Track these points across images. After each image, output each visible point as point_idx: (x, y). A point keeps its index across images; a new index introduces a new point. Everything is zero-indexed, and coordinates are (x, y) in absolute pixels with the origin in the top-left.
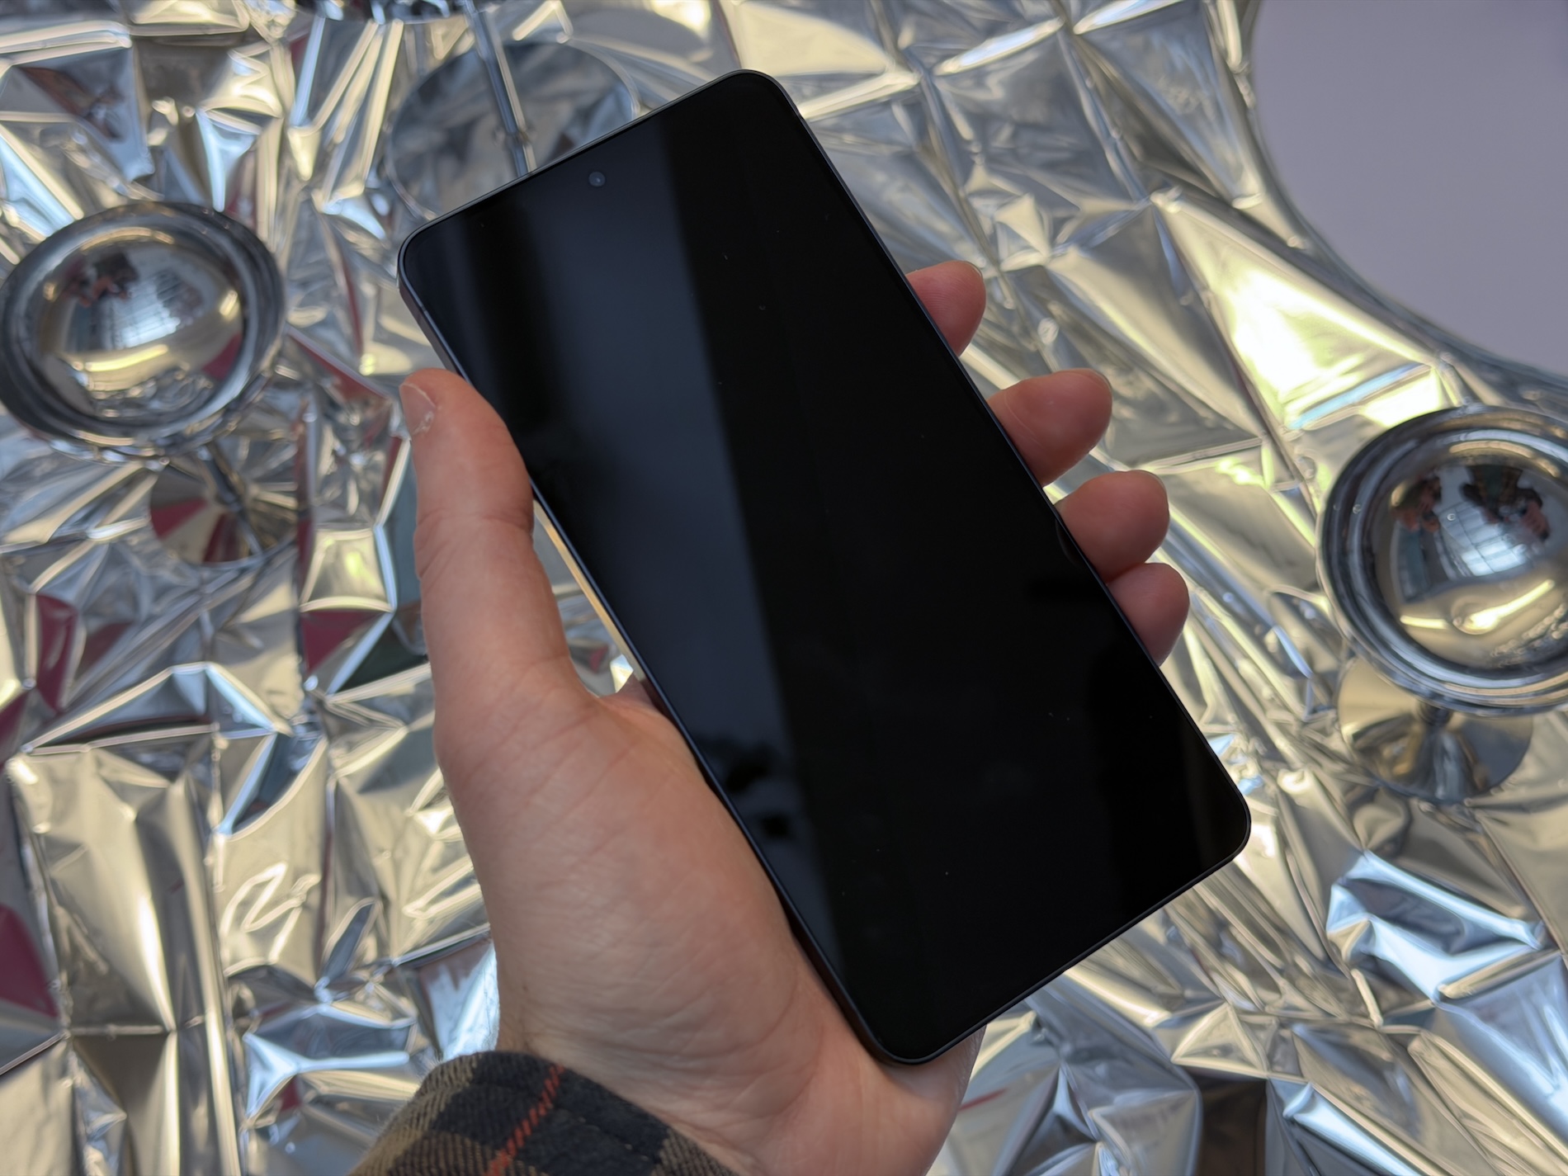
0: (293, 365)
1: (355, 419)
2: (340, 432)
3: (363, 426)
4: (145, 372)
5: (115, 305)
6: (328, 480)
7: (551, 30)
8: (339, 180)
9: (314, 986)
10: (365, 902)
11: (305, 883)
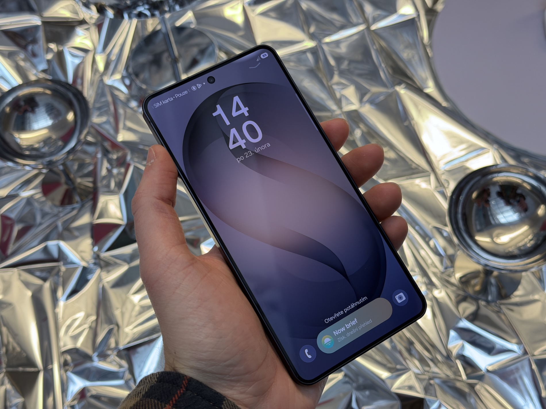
0: (94, 137)
1: (115, 157)
2: (110, 161)
3: (118, 159)
4: (41, 138)
5: (30, 115)
6: (104, 178)
7: (188, 23)
8: (113, 73)
9: (92, 356)
10: (111, 327)
11: (91, 319)
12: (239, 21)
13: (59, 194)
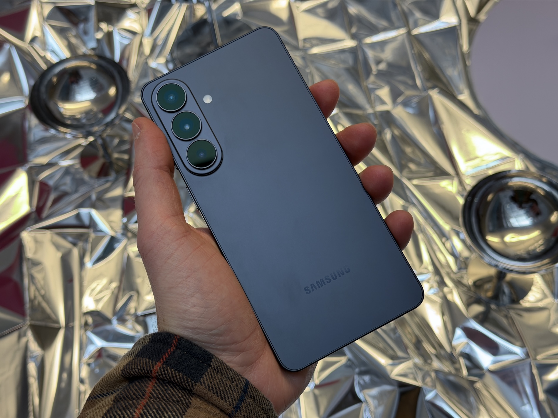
4: (83, 110)
7: (235, 14)
8: (158, 56)
9: (111, 319)
10: (132, 293)
11: (114, 285)
12: (284, 16)
13: (96, 166)
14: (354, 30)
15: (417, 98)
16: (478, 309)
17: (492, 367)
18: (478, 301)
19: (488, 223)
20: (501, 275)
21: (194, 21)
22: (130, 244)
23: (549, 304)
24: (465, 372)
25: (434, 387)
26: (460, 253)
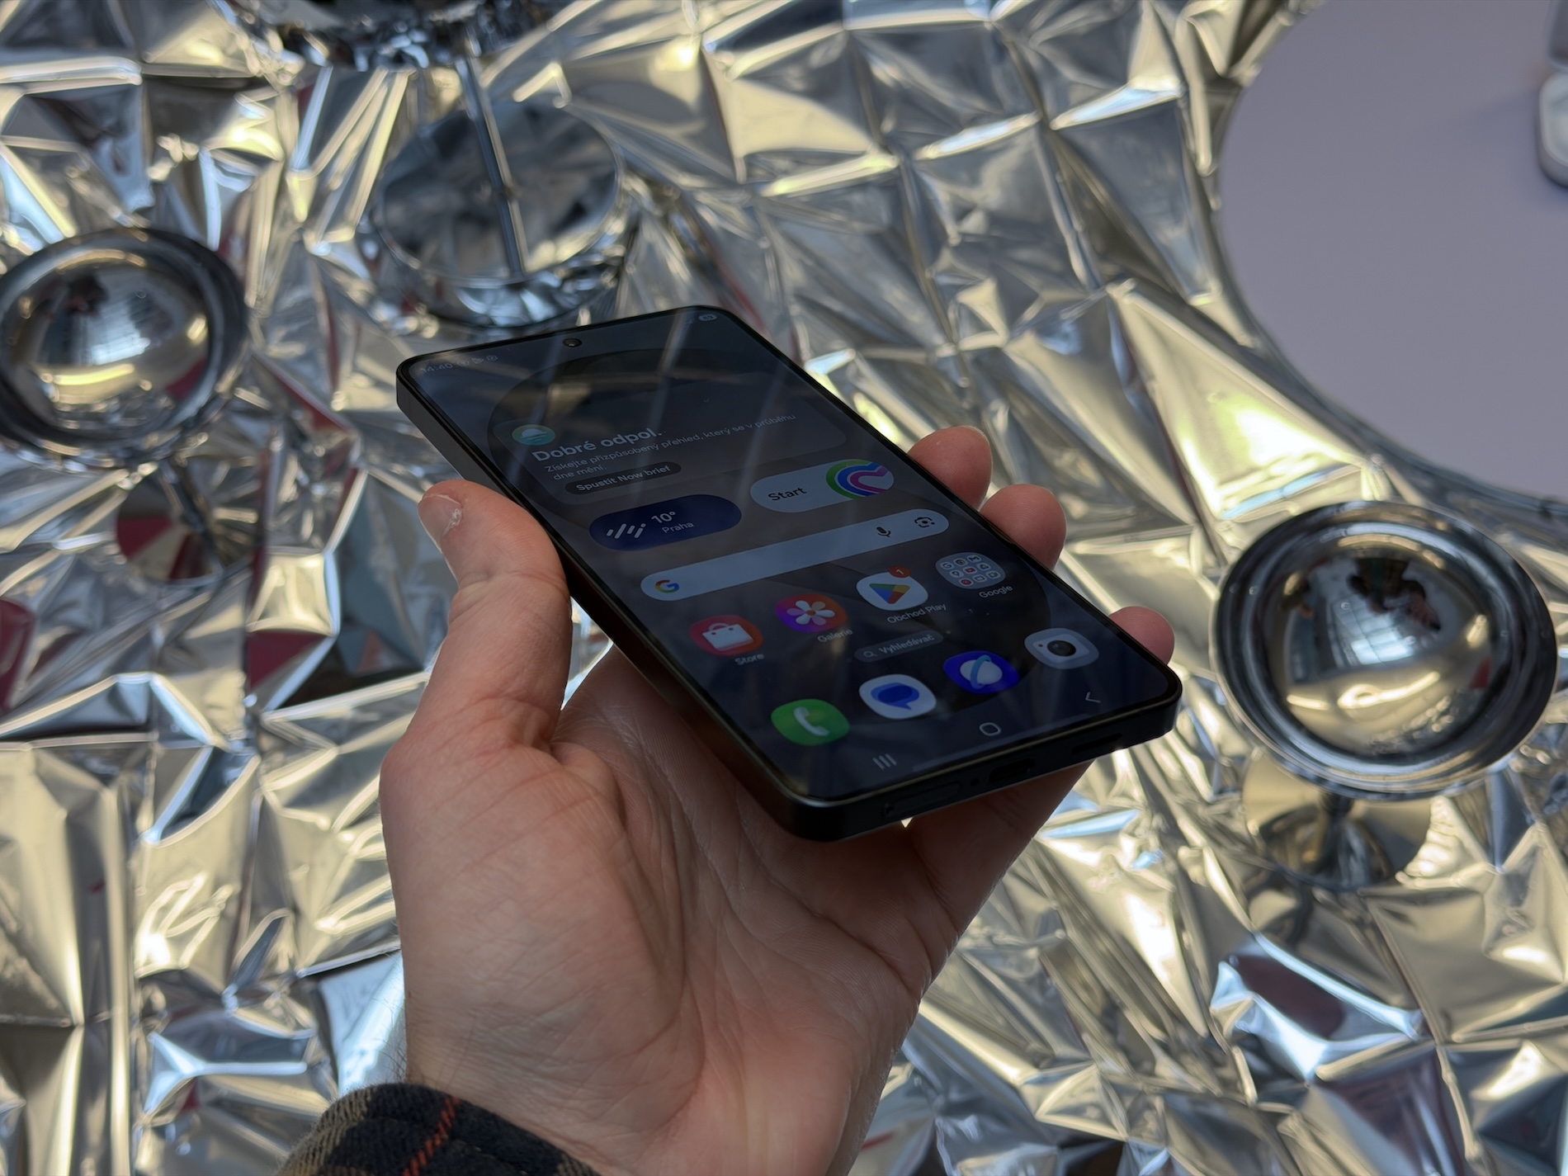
1: (320, 451)
2: (306, 463)
3: (329, 456)
4: (113, 388)
7: (549, 94)
8: (332, 225)
9: (222, 992)
10: (278, 913)
11: (225, 892)
12: (688, 91)
13: (165, 547)
14: (888, 126)
15: (1078, 308)
16: (1275, 904)
17: (1326, 1072)
18: (1277, 882)
19: (1290, 659)
20: (1337, 804)
21: (432, 118)
22: (268, 771)
23: (1477, 878)
24: (1250, 1090)
25: (1165, 1139)
26: (1220, 747)
